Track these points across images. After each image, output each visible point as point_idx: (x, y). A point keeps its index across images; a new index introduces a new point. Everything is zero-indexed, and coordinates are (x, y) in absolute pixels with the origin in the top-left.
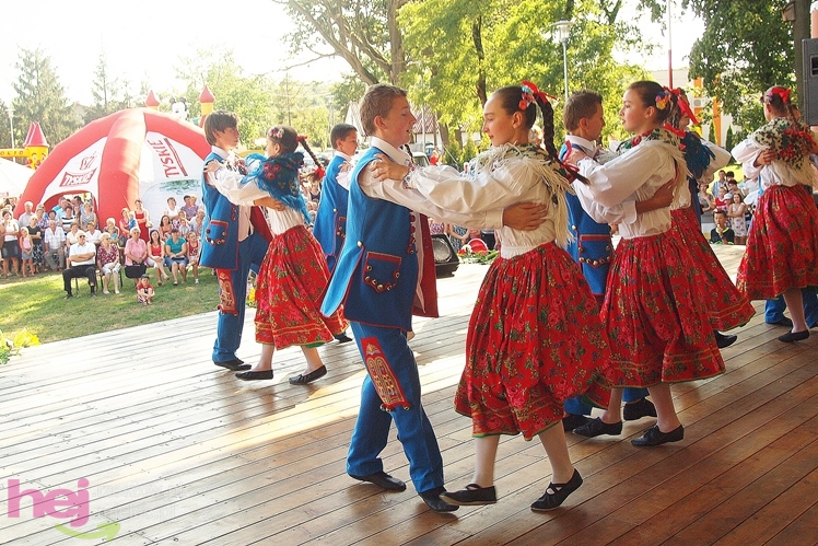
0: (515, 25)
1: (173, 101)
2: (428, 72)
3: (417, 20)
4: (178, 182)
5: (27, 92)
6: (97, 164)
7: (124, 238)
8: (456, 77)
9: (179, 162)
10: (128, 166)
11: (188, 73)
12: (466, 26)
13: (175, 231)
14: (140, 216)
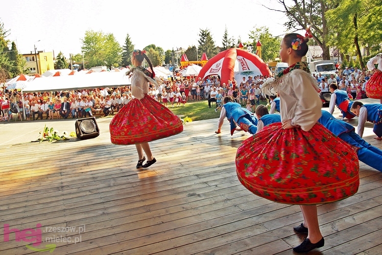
0: (370, 16)
1: (248, 46)
2: (336, 35)
3: (332, 16)
4: (246, 72)
5: (203, 43)
6: (221, 66)
7: (228, 89)
8: (346, 36)
9: (247, 66)
10: (231, 67)
11: (253, 36)
12: (351, 17)
13: (244, 88)
14: (234, 83)
